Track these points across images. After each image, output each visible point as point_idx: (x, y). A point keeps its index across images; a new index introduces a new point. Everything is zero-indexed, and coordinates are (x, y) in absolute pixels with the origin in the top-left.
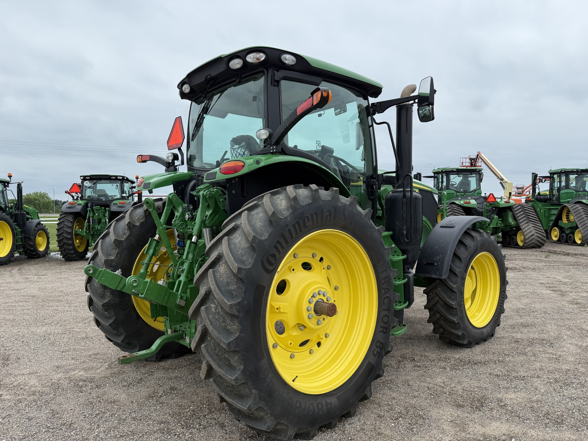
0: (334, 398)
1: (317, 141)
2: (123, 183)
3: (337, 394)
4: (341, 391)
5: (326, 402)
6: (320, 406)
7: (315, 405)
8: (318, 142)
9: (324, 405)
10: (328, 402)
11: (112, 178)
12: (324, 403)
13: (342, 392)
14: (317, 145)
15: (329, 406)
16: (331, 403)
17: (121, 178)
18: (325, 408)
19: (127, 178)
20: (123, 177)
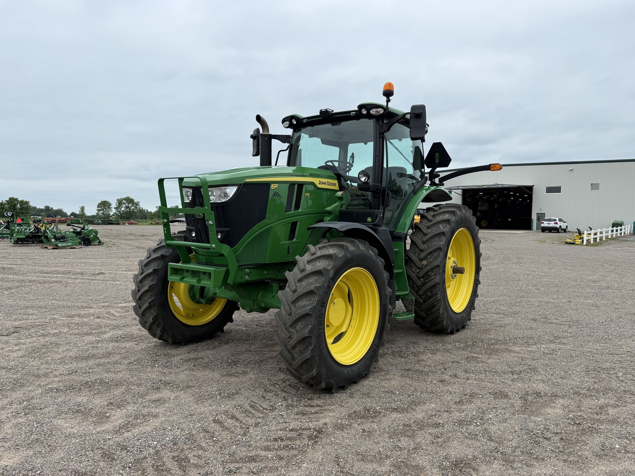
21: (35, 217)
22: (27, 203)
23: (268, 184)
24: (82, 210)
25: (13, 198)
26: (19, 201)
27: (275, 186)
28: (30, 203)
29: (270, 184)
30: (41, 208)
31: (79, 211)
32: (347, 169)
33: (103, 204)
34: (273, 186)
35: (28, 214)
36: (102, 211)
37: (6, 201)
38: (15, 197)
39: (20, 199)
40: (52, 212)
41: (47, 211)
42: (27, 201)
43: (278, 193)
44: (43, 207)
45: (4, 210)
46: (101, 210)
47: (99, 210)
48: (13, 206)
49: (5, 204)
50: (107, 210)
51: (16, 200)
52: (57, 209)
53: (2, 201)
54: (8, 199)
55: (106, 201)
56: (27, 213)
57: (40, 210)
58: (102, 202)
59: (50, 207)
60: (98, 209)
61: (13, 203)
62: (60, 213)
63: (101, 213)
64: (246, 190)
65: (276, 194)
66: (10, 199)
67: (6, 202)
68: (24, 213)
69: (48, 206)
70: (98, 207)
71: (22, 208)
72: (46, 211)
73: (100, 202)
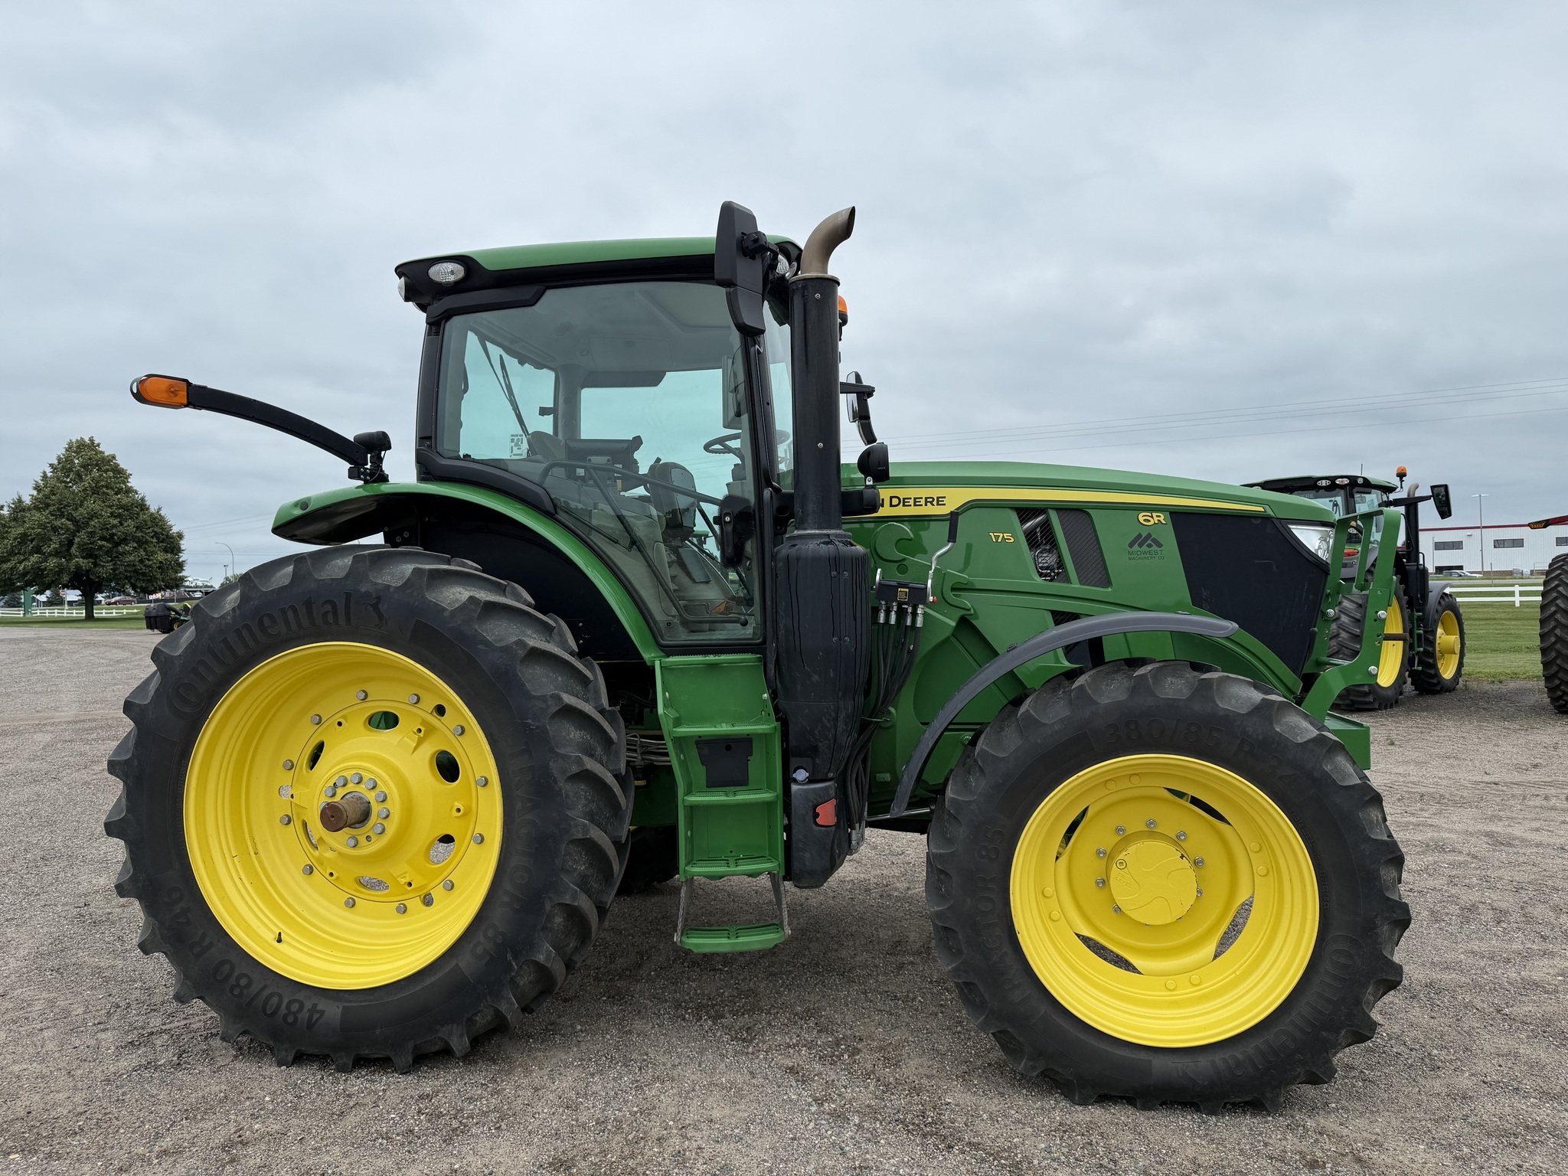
0: (338, 1007)
1: (512, 436)
2: (1352, 496)
3: (351, 1001)
4: (366, 1001)
5: (315, 1005)
6: (295, 1007)
7: (285, 1001)
8: (516, 438)
9: (306, 1009)
10: (320, 1007)
11: (1319, 483)
12: (308, 1005)
13: (364, 1004)
14: (513, 444)
15: (316, 1016)
16: (322, 1012)
17: (1346, 481)
18: (304, 1015)
19: (1364, 478)
20: (1353, 480)
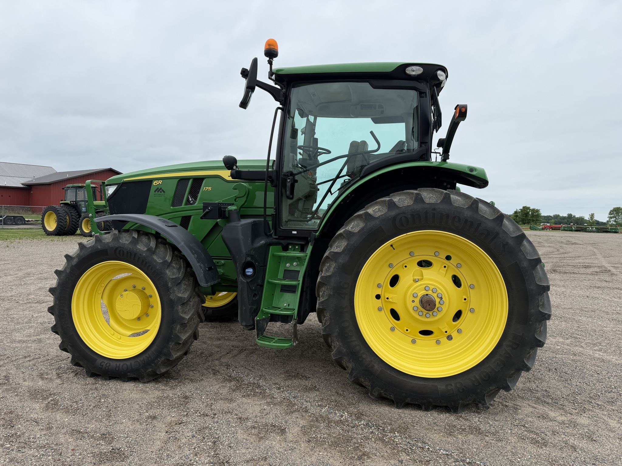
21: (545, 224)
22: (538, 211)
23: (150, 181)
24: (592, 217)
25: (526, 207)
26: (531, 209)
27: (158, 182)
28: (540, 211)
29: (152, 181)
30: (564, 216)
31: (589, 218)
32: (318, 154)
33: (615, 211)
34: (154, 183)
35: (538, 222)
36: (614, 219)
37: (520, 209)
38: (528, 206)
39: (531, 208)
40: (574, 220)
41: (570, 218)
42: (537, 209)
43: (161, 188)
44: (565, 215)
45: (518, 218)
46: (613, 217)
47: (611, 218)
48: (525, 214)
49: (519, 212)
50: (620, 217)
51: (529, 208)
52: (579, 217)
53: (517, 210)
54: (522, 208)
55: (620, 207)
56: (537, 220)
57: (563, 218)
58: (614, 208)
59: (573, 214)
60: (609, 216)
61: (525, 211)
62: (581, 220)
63: (613, 221)
64: (126, 188)
65: (158, 190)
66: (524, 207)
67: (520, 211)
68: (534, 221)
69: (570, 214)
70: (610, 214)
71: (533, 216)
72: (568, 218)
73: (612, 209)
